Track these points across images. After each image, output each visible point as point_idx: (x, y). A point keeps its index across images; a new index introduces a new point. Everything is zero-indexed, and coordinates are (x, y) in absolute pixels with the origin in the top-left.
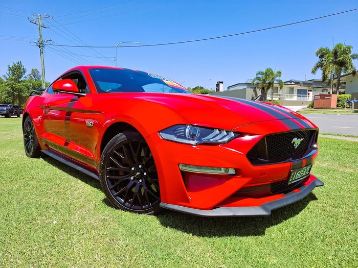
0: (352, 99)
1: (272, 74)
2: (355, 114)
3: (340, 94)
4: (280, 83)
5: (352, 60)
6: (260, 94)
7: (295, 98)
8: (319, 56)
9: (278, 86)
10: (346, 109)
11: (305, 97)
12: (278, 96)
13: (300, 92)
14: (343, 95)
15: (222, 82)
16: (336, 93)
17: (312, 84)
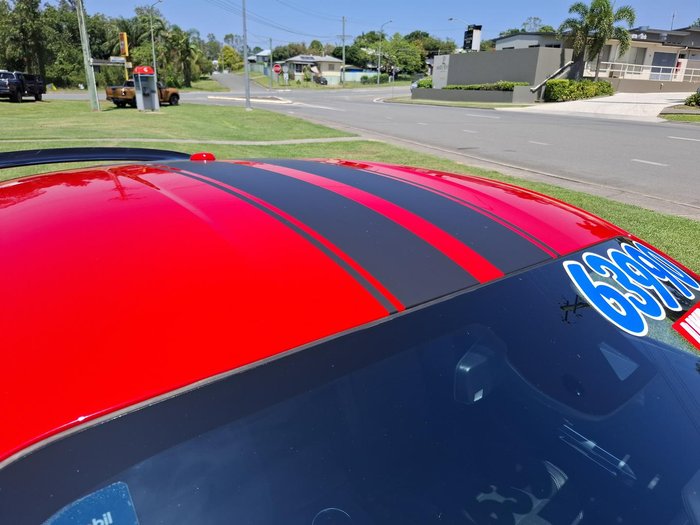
1: (607, 12)
4: (621, 34)
6: (570, 62)
7: (646, 74)
9: (616, 43)
11: (669, 71)
12: (609, 70)
13: (659, 59)
15: (479, 28)
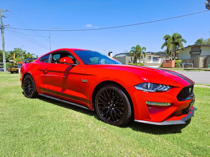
0: (183, 63)
1: (140, 48)
2: (185, 71)
3: (176, 60)
4: (144, 53)
5: (182, 42)
6: (134, 59)
7: (152, 62)
8: (165, 39)
9: (143, 55)
10: (179, 68)
11: (157, 61)
12: (143, 61)
13: (154, 58)
14: (178, 61)
15: (112, 52)
16: (174, 60)
17: (160, 54)
